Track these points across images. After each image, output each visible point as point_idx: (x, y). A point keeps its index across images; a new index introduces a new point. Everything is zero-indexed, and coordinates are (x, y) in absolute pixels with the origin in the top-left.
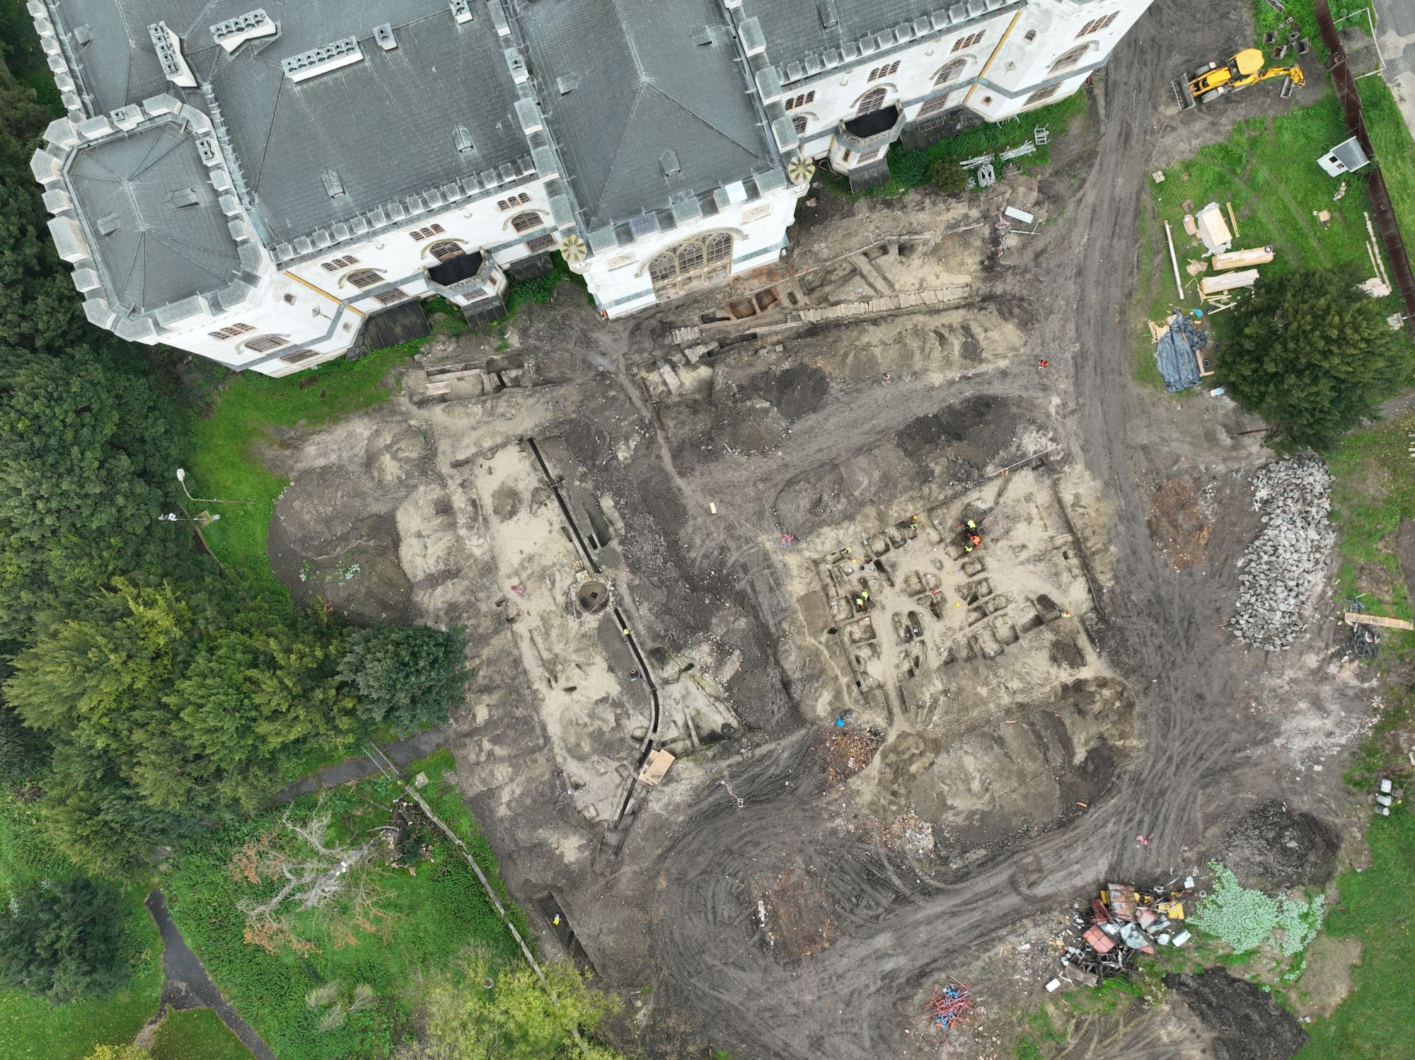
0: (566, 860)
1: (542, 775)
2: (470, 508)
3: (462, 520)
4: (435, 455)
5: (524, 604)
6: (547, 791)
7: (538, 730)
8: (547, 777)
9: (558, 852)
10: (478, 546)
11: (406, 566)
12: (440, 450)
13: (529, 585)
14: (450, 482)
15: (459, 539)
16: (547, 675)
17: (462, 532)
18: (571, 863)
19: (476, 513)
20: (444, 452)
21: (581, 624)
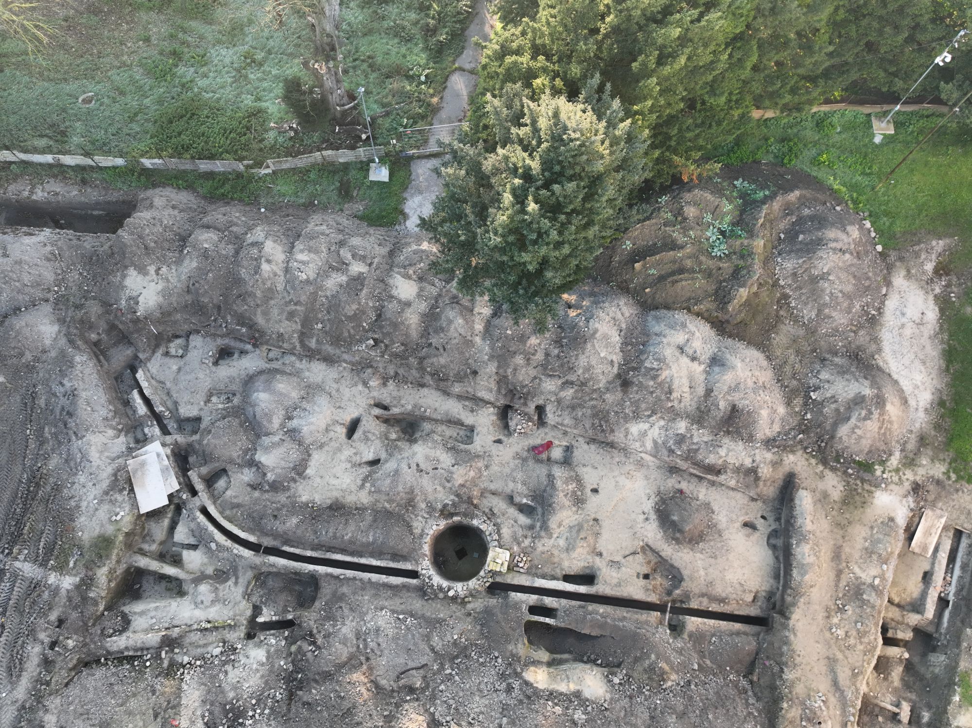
0: (132, 272)
1: (265, 314)
2: (711, 459)
3: (701, 436)
4: (824, 462)
5: (516, 445)
6: (241, 308)
7: (329, 349)
8: (260, 320)
9: (152, 269)
10: (644, 434)
11: (680, 316)
12: (828, 474)
13: (541, 471)
14: (769, 456)
15: (674, 415)
16: (395, 410)
17: (682, 426)
18: (124, 277)
19: (697, 464)
20: (822, 477)
21: (431, 508)
